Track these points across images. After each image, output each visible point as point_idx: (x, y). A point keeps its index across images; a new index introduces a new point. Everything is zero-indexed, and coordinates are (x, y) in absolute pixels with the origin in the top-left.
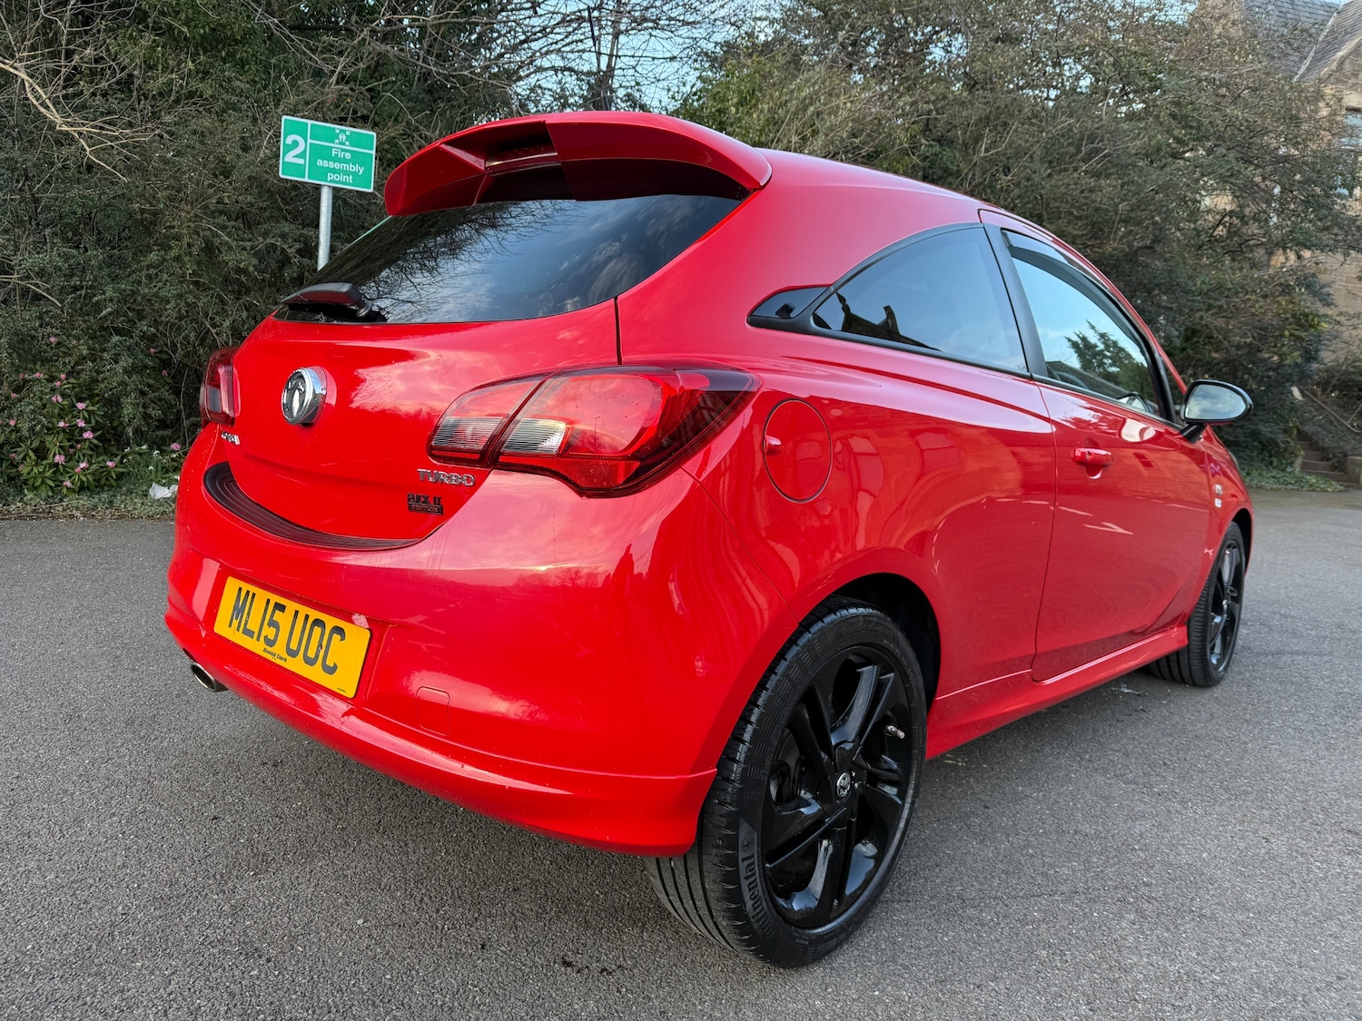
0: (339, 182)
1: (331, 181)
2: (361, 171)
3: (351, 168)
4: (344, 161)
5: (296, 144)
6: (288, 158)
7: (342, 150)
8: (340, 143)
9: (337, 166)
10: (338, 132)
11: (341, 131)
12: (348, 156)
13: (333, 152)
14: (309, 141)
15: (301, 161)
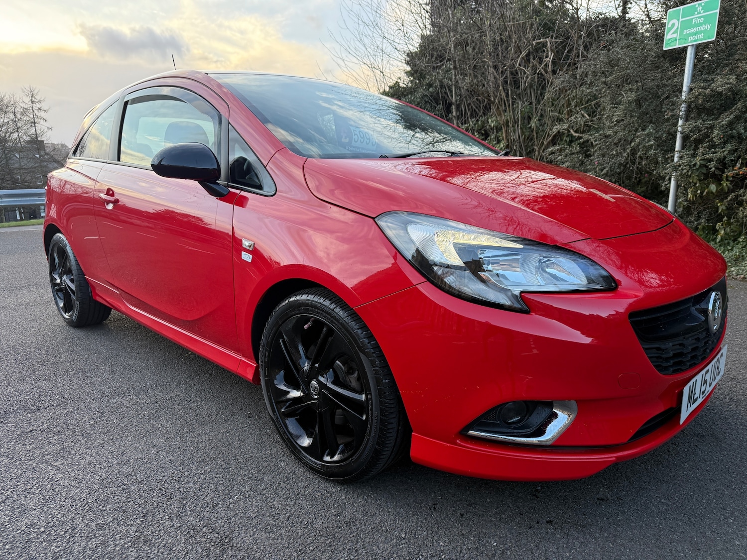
0: (695, 41)
1: (691, 42)
2: (709, 27)
3: (702, 28)
4: (700, 24)
5: (673, 25)
6: (668, 36)
7: (699, 17)
8: (698, 14)
9: (694, 30)
10: (697, 6)
11: (699, 4)
12: (702, 20)
13: (694, 21)
14: (681, 20)
15: (675, 35)
